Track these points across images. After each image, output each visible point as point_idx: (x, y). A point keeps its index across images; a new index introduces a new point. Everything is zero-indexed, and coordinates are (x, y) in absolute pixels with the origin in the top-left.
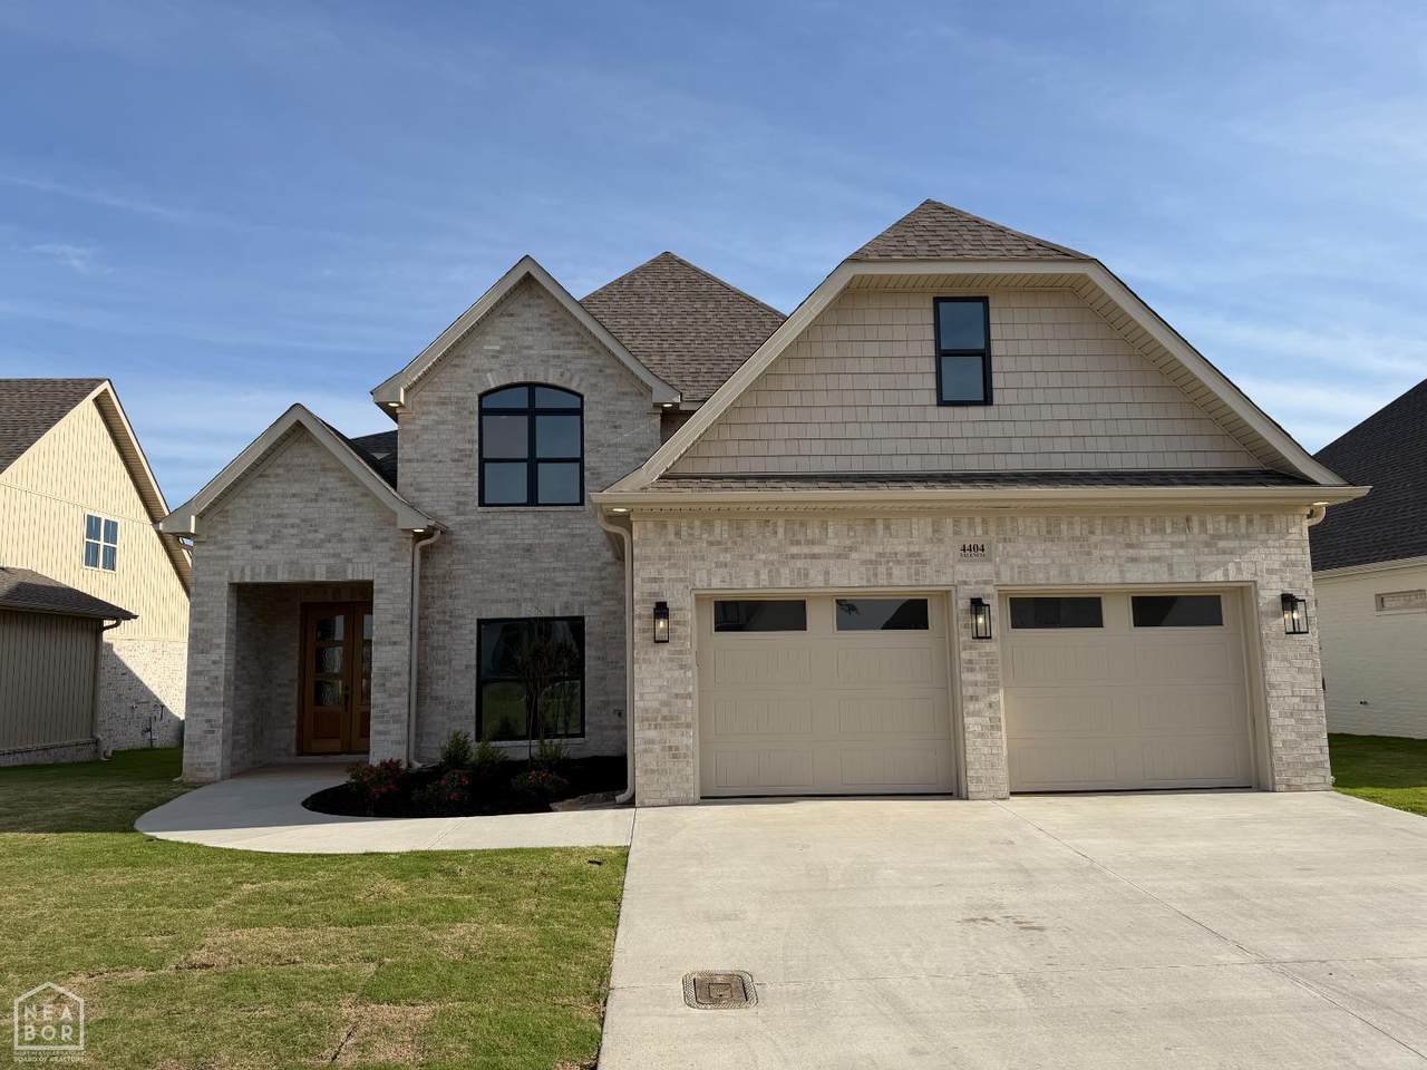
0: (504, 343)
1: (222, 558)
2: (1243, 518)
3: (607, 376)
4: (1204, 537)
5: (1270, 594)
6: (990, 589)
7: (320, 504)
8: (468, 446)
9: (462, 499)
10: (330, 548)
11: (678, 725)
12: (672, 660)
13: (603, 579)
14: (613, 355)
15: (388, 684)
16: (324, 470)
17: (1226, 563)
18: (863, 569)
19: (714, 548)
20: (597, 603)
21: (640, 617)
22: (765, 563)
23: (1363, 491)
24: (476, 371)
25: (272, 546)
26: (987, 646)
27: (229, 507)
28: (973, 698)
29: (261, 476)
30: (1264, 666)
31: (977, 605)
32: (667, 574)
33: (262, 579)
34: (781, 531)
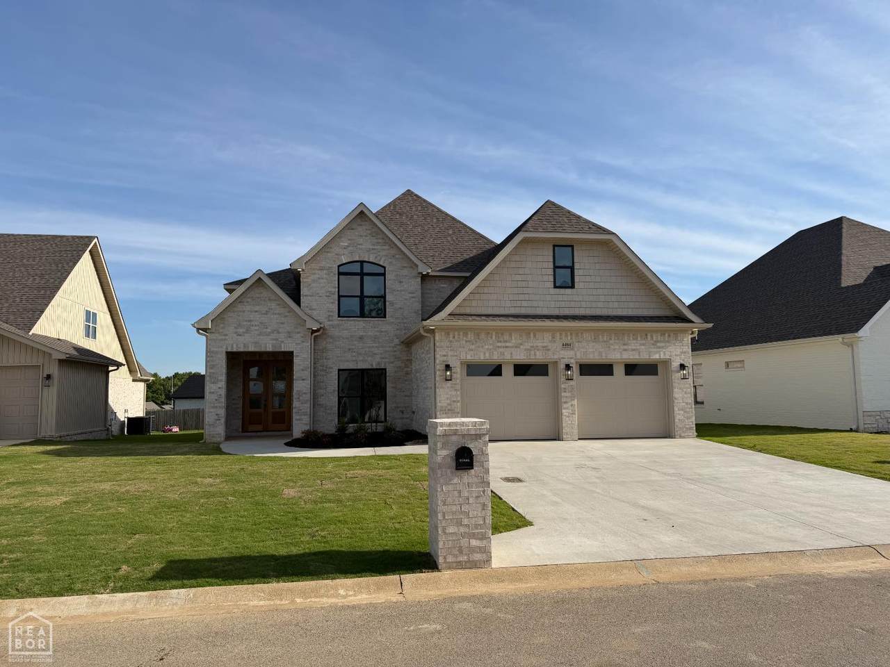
0: (349, 242)
1: (222, 340)
2: (667, 335)
3: (397, 259)
4: (652, 342)
5: (676, 364)
6: (572, 361)
7: (269, 316)
8: (333, 290)
9: (332, 314)
10: (274, 336)
11: (454, 413)
12: (452, 387)
13: (395, 351)
14: (400, 249)
15: (301, 398)
16: (269, 300)
17: (660, 352)
18: (525, 352)
19: (468, 343)
20: (392, 363)
21: (439, 370)
22: (488, 349)
23: (710, 325)
24: (337, 254)
25: (246, 335)
26: (571, 383)
27: (225, 316)
28: (566, 403)
29: (240, 302)
30: (673, 390)
31: (568, 367)
32: (450, 353)
33: (242, 350)
34: (494, 337)
